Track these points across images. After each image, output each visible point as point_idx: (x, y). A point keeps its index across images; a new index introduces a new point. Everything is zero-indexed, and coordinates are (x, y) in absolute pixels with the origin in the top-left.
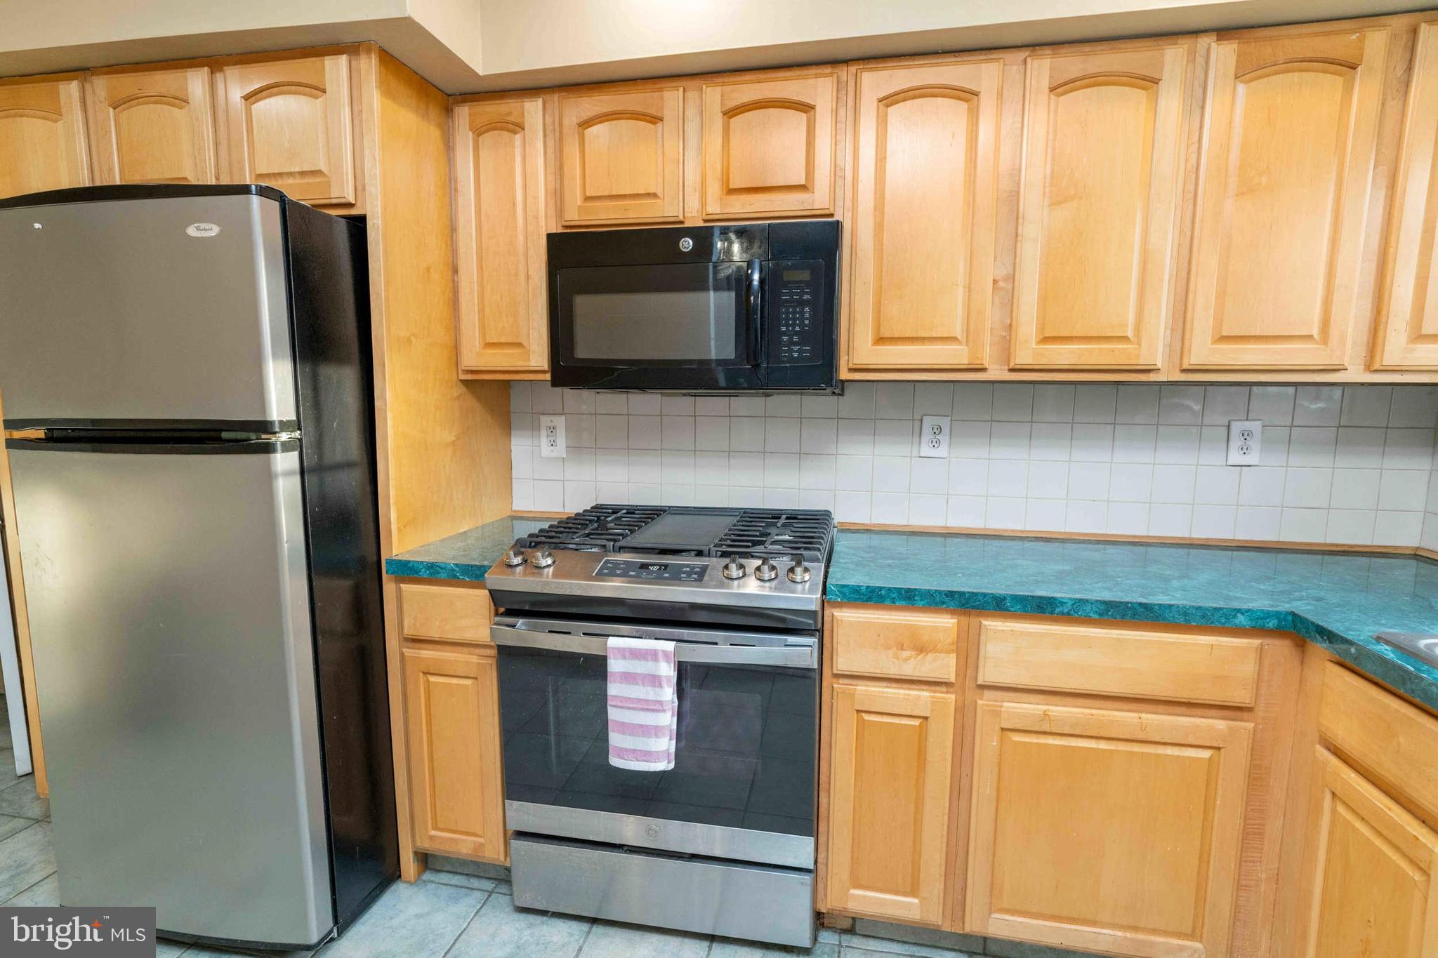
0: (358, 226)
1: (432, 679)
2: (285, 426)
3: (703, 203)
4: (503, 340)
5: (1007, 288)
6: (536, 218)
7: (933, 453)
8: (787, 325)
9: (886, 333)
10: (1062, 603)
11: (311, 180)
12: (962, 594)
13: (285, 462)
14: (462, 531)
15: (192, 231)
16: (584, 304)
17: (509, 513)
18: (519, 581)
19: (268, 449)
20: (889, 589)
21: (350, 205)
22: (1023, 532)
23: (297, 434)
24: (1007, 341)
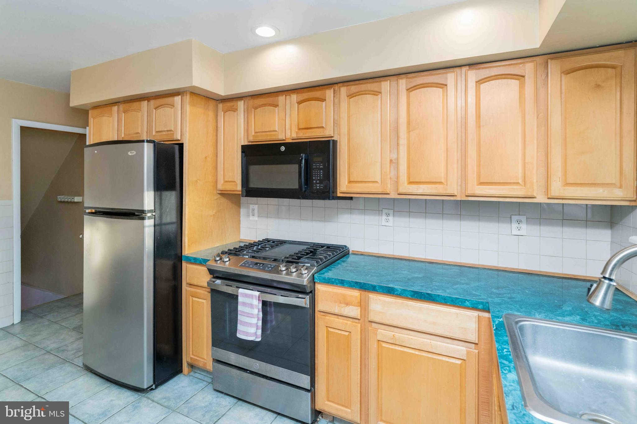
0: (181, 146)
1: (194, 299)
2: (150, 211)
3: (291, 134)
4: (230, 180)
5: (394, 163)
6: (240, 139)
7: (387, 224)
8: (315, 177)
9: (352, 180)
10: (397, 290)
11: (169, 133)
12: (360, 283)
13: (149, 223)
14: (216, 246)
15: (129, 154)
16: (253, 169)
17: (239, 240)
18: (218, 266)
19: (143, 219)
20: (335, 279)
21: (179, 140)
22: (424, 259)
23: (154, 214)
24: (397, 183)
